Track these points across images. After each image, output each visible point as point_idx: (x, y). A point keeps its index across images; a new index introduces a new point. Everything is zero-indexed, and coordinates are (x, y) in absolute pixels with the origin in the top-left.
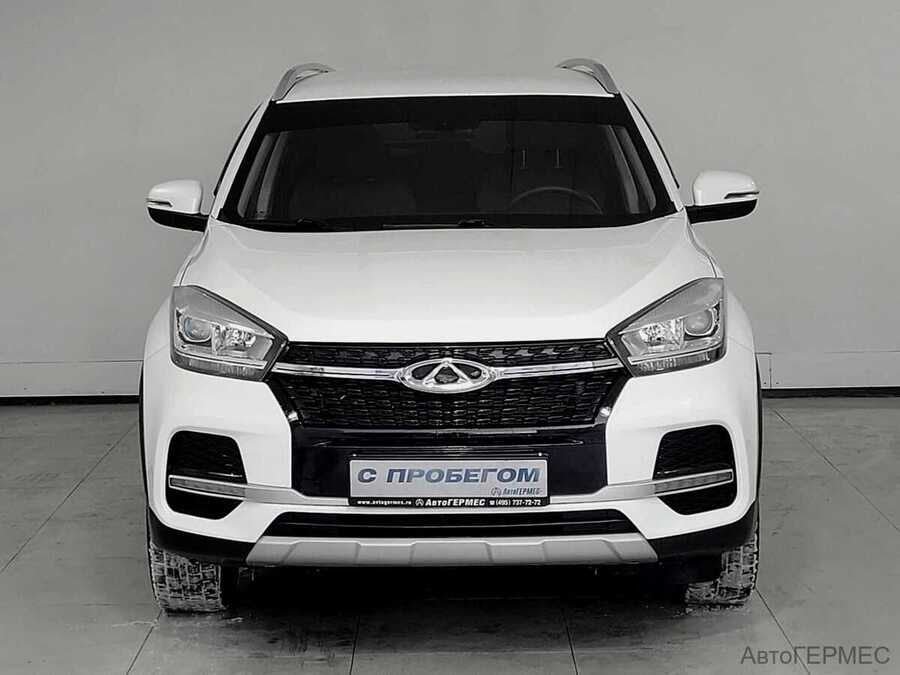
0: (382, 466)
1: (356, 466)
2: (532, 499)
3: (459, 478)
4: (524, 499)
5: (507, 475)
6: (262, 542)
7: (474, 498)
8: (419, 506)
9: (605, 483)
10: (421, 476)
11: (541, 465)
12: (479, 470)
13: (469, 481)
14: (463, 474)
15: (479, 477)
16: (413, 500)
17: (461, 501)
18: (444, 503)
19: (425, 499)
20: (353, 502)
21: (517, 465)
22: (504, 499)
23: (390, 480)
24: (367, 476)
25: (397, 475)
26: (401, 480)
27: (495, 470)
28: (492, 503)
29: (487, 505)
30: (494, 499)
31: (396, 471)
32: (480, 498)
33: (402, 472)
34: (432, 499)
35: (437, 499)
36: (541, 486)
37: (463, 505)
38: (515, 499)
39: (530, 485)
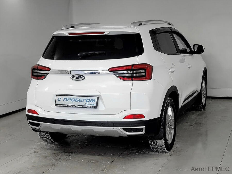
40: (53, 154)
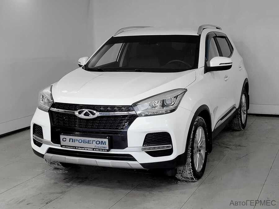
0: (68, 137)
1: (62, 137)
2: (105, 150)
3: (86, 143)
4: (102, 149)
5: (98, 143)
6: (46, 154)
7: (90, 148)
8: (77, 149)
9: (127, 147)
10: (77, 141)
11: (106, 140)
12: (91, 141)
13: (89, 143)
14: (87, 141)
15: (91, 143)
16: (75, 147)
17: (87, 149)
18: (83, 149)
19: (78, 147)
20: (62, 146)
21: (100, 140)
22: (98, 149)
23: (70, 141)
24: (64, 140)
25: (71, 140)
26: (72, 142)
27: (95, 141)
28: (95, 150)
29: (93, 150)
30: (95, 149)
31: (71, 139)
32: (92, 148)
33: (73, 139)
34: (80, 147)
35: (81, 147)
36: (107, 146)
37: (87, 150)
38: (100, 149)
39: (104, 146)
40: (64, 179)
